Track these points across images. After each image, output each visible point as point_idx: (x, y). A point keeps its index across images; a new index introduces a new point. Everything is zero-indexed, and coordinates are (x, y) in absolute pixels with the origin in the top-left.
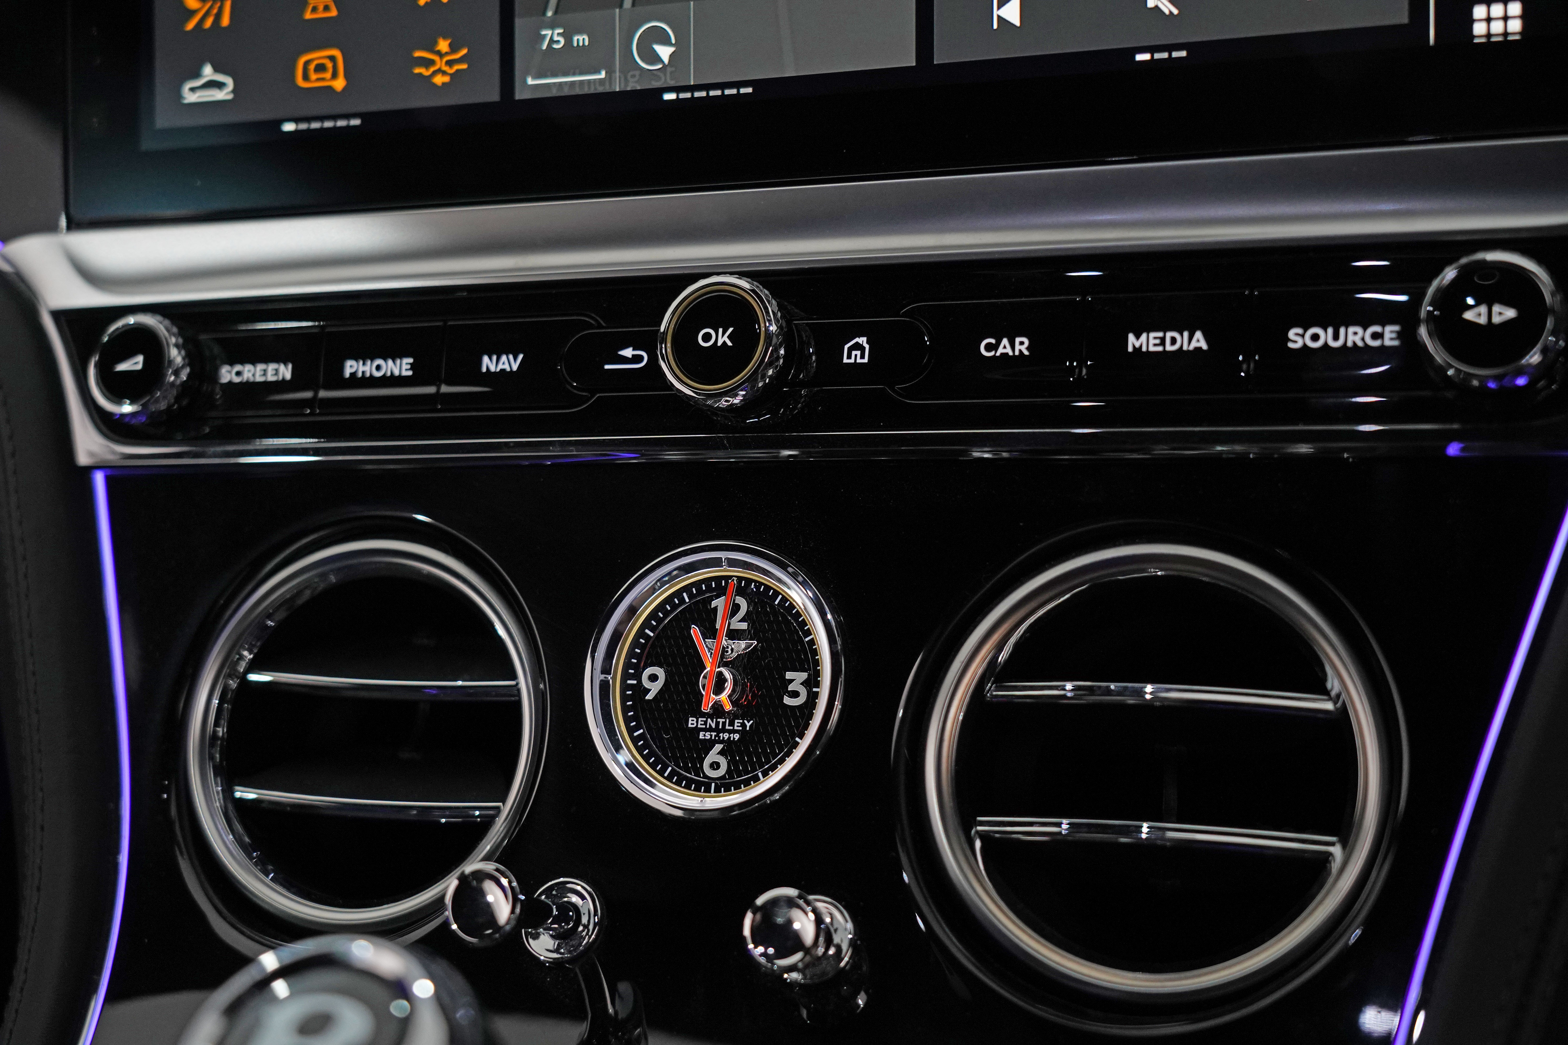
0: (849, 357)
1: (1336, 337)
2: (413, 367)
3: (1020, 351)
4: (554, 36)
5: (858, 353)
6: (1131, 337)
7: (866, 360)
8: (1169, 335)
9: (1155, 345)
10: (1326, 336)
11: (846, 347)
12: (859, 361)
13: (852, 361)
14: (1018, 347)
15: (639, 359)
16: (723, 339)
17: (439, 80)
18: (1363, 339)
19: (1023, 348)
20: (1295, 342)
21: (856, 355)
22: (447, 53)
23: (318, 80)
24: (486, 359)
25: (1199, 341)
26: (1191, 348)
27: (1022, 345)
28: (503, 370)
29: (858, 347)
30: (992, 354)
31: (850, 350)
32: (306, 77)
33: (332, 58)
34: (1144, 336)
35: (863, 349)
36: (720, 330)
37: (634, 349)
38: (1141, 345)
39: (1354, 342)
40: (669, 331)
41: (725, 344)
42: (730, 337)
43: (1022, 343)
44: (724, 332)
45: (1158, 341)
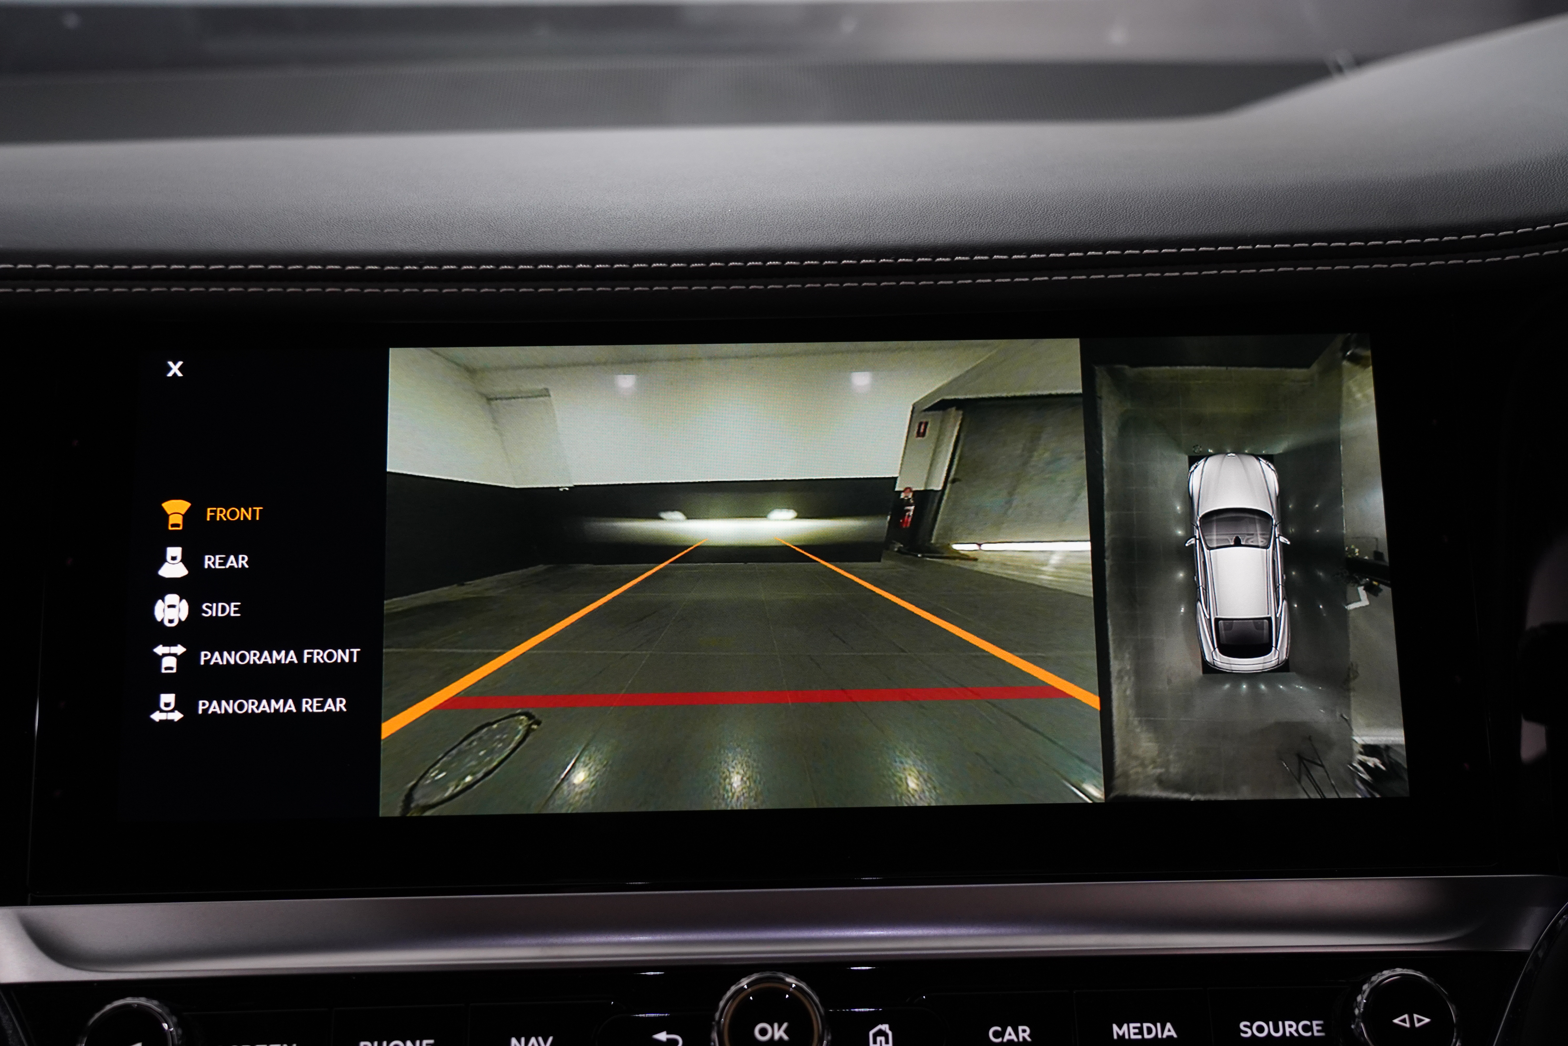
0: (875, 1042)
1: (1276, 1030)
3: (1024, 1038)
5: (883, 1039)
6: (1115, 1028)
8: (1145, 1025)
9: (1135, 1034)
10: (1268, 1028)
11: (871, 1033)
14: (1021, 1034)
15: (674, 1043)
16: (779, 1033)
18: (1297, 1031)
19: (1026, 1035)
20: (1246, 1032)
21: (881, 1042)
24: (514, 1041)
25: (1170, 1031)
26: (1164, 1036)
27: (1024, 1033)
29: (881, 1033)
30: (1000, 1040)
31: (875, 1035)
34: (1125, 1026)
35: (886, 1035)
36: (776, 1025)
37: (668, 1033)
38: (1124, 1034)
39: (1290, 1033)
40: (724, 1023)
41: (781, 1038)
42: (786, 1032)
43: (1024, 1031)
44: (779, 1028)
45: (1137, 1031)
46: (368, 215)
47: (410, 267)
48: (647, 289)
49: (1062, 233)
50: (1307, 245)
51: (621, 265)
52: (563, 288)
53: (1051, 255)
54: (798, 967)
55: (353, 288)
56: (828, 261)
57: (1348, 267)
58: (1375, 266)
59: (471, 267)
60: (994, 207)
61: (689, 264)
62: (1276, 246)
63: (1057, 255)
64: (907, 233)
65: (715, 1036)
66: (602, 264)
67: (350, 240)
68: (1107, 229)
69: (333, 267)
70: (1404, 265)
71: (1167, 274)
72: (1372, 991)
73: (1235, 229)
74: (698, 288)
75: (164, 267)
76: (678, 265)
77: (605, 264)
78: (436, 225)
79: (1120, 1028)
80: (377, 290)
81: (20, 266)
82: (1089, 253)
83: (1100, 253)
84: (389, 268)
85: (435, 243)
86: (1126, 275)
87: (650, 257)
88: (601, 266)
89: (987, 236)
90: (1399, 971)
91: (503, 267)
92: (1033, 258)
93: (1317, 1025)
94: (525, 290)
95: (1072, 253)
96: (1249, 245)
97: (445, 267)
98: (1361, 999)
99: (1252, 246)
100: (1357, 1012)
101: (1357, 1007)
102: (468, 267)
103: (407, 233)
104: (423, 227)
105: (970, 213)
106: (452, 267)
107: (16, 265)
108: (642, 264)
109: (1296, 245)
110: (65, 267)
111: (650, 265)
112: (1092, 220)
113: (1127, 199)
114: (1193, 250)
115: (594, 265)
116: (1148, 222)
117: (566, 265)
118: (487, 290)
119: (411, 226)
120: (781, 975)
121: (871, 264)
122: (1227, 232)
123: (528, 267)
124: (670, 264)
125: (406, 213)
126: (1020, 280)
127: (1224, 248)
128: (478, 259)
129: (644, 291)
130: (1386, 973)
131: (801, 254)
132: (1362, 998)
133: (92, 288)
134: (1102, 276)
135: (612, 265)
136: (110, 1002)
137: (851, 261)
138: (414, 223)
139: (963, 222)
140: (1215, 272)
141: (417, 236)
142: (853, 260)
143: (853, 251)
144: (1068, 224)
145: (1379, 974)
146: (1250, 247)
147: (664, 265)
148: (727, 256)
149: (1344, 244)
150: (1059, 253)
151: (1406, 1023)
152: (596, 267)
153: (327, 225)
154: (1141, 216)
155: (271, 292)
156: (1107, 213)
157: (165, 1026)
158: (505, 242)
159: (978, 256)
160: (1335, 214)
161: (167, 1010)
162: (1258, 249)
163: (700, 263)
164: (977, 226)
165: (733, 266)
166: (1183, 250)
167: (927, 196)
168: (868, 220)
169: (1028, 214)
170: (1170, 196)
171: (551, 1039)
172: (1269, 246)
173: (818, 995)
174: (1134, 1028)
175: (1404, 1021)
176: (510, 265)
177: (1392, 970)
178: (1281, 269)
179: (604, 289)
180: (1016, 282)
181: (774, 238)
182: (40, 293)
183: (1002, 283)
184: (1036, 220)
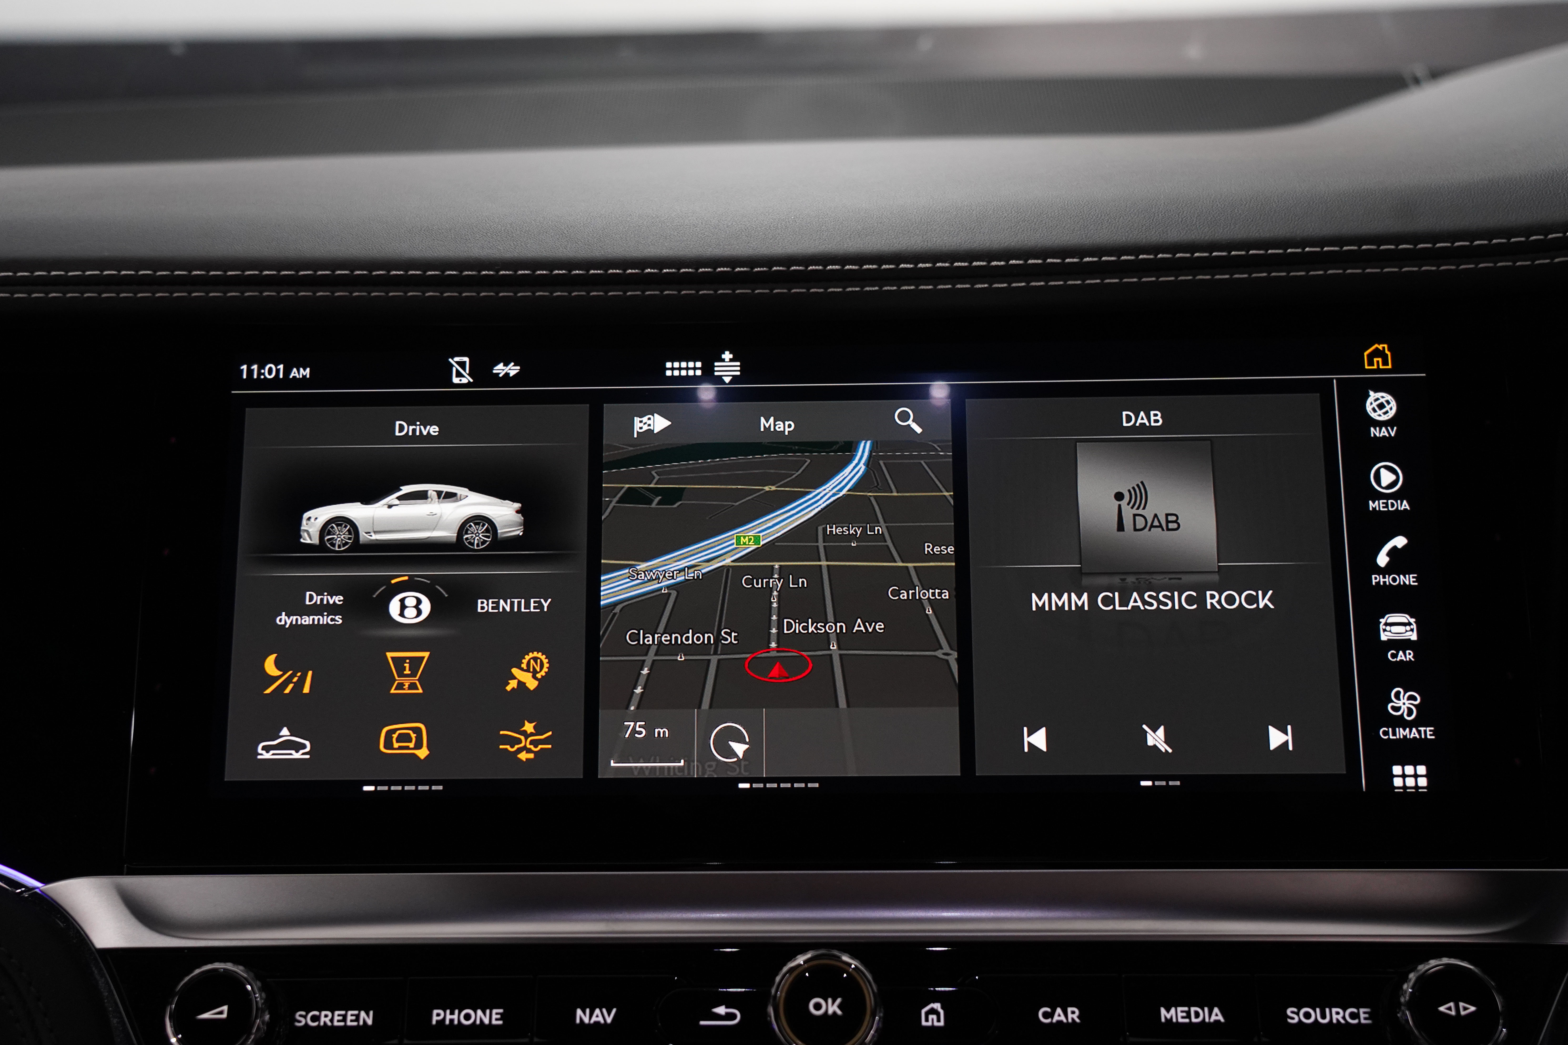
0: (927, 1020)
1: (1323, 1016)
2: (503, 1017)
3: (1073, 1019)
4: (635, 728)
5: (935, 1017)
6: (1163, 1011)
7: (942, 1024)
8: (1193, 1009)
9: (1183, 1017)
10: (1315, 1015)
11: (923, 1011)
12: (936, 1024)
13: (929, 1024)
14: (1070, 1016)
15: (731, 1017)
16: (833, 1007)
17: (523, 756)
18: (1344, 1018)
19: (1075, 1016)
20: (1293, 1018)
21: (933, 1020)
22: (532, 734)
23: (400, 748)
24: (579, 1012)
25: (1217, 1015)
26: (1212, 1020)
27: (1074, 1014)
28: (597, 1023)
29: (933, 1011)
30: (1049, 1021)
31: (927, 1014)
32: (388, 744)
33: (417, 731)
34: (1173, 1010)
35: (938, 1014)
36: (830, 1001)
37: (726, 1007)
38: (1172, 1017)
39: (1337, 1020)
40: (780, 997)
42: (839, 1007)
43: (1073, 1012)
44: (833, 1003)
45: (1184, 1014)
46: (448, 224)
47: (487, 272)
48: (711, 292)
49: (1114, 238)
50: (1356, 248)
51: (687, 270)
52: (631, 291)
53: (1104, 259)
54: (853, 946)
55: (433, 292)
56: (886, 265)
57: (1397, 270)
58: (1424, 268)
59: (545, 272)
60: (1049, 213)
61: (752, 268)
62: (1325, 249)
63: (1109, 258)
64: (963, 238)
65: (771, 1010)
66: (669, 269)
67: (431, 247)
68: (1159, 233)
69: (414, 272)
70: (1453, 267)
71: (1217, 277)
72: (1419, 979)
73: (1285, 233)
74: (761, 291)
75: (257, 272)
76: (742, 269)
77: (672, 269)
78: (512, 232)
79: (1168, 1011)
80: (456, 294)
81: (123, 273)
82: (1141, 257)
83: (1152, 257)
84: (467, 273)
85: (511, 250)
86: (1177, 278)
87: (715, 262)
88: (668, 270)
89: (1041, 240)
90: (1445, 960)
91: (575, 272)
92: (1085, 262)
93: (1365, 1013)
94: (595, 293)
95: (1124, 256)
96: (1298, 248)
97: (520, 272)
98: (1408, 988)
99: (1301, 249)
100: (1402, 1000)
101: (1403, 995)
102: (541, 272)
103: (485, 240)
104: (499, 234)
105: (1026, 219)
106: (526, 272)
107: (119, 271)
108: (707, 268)
109: (1345, 248)
110: (164, 273)
111: (715, 269)
112: (1145, 225)
113: (1180, 205)
114: (1243, 253)
116: (1199, 226)
117: (635, 269)
118: (559, 293)
119: (489, 234)
120: (836, 953)
121: (927, 267)
122: (1278, 235)
123: (599, 272)
124: (734, 268)
125: (484, 221)
126: (1073, 282)
127: (1273, 251)
128: (552, 264)
129: (709, 294)
130: (1433, 962)
131: (860, 259)
132: (1408, 986)
133: (190, 293)
134: (1154, 279)
135: (679, 269)
136: (199, 967)
137: (908, 265)
138: (491, 230)
139: (1018, 228)
140: (1265, 274)
141: (494, 243)
142: (910, 264)
143: (910, 256)
144: (1121, 229)
145: (1426, 963)
147: (729, 269)
148: (788, 260)
149: (1393, 247)
150: (1111, 256)
151: (1451, 1010)
152: (663, 272)
153: (410, 233)
154: (1193, 221)
155: (356, 296)
156: (1159, 218)
157: (249, 988)
158: (577, 248)
159: (1031, 260)
160: (1385, 218)
161: (252, 974)
162: (1308, 252)
163: (763, 268)
164: (1032, 231)
165: (794, 270)
166: (1233, 253)
167: (984, 203)
168: (926, 226)
169: (1082, 220)
170: (1223, 202)
171: (614, 1011)
172: (1318, 249)
173: (871, 972)
174: (1182, 1012)
176: (582, 271)
177: (1439, 959)
178: (1330, 272)
179: (671, 292)
180: (1069, 285)
181: (835, 243)
182: (141, 297)
183: (1055, 285)
184: (1089, 225)
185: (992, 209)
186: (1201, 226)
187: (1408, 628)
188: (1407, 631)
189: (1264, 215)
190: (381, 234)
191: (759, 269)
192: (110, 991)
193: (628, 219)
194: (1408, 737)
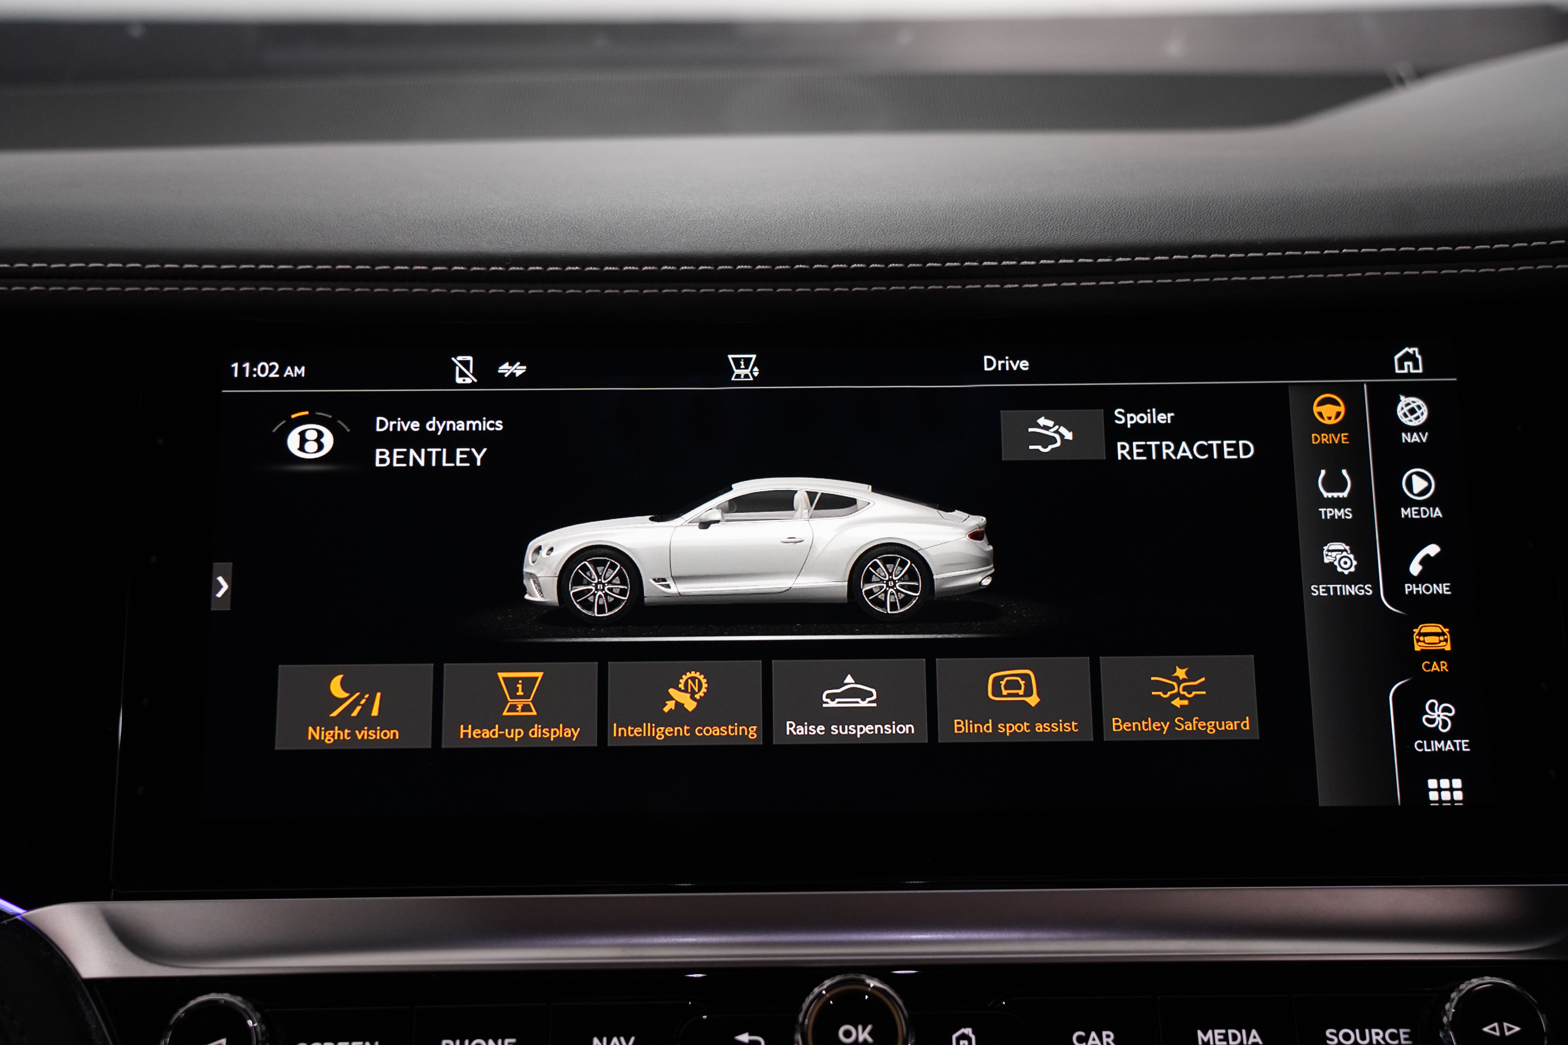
1: (1363, 1037)
3: (1107, 1043)
5: (966, 1042)
6: (1200, 1034)
8: (1230, 1032)
9: (1220, 1040)
10: (1355, 1036)
11: (954, 1037)
14: (1105, 1040)
16: (863, 1035)
18: (1384, 1039)
19: (1110, 1041)
20: (1332, 1040)
24: (596, 1041)
25: (1255, 1038)
26: (1250, 1042)
27: (1109, 1038)
29: (964, 1037)
31: (958, 1039)
34: (1210, 1033)
35: (969, 1040)
36: (860, 1028)
37: (750, 1035)
38: (1209, 1040)
39: (1377, 1041)
40: (808, 1025)
41: (865, 1041)
42: (870, 1034)
43: (1108, 1036)
44: (864, 1030)
45: (1222, 1037)
46: (452, 217)
47: (496, 268)
48: (731, 290)
49: (1147, 237)
50: (1394, 249)
51: (706, 267)
52: (648, 289)
53: (1137, 259)
54: (881, 970)
55: (440, 288)
56: (912, 264)
57: (1435, 272)
58: (1463, 271)
59: (557, 268)
60: (1077, 211)
61: (774, 266)
62: (1363, 250)
63: (1143, 259)
64: (991, 236)
65: (798, 1037)
66: (687, 266)
67: (436, 241)
68: (1192, 232)
69: (419, 267)
70: (1493, 270)
71: (1253, 278)
72: (1460, 999)
73: (1321, 233)
74: (783, 290)
75: (253, 266)
76: (763, 267)
77: (690, 266)
78: (521, 227)
79: (1205, 1034)
80: (463, 291)
81: (110, 265)
82: (1175, 257)
83: (1186, 257)
84: (475, 268)
85: (521, 245)
86: (1212, 279)
87: (734, 259)
88: (686, 267)
89: (1072, 239)
90: (1488, 979)
91: (588, 268)
92: (1118, 262)
93: (1404, 1033)
94: (610, 291)
95: (1158, 256)
96: (1335, 250)
97: (531, 268)
98: (1450, 1008)
99: (1338, 250)
100: (1445, 1020)
101: (1445, 1015)
102: (554, 268)
103: (493, 234)
104: (507, 228)
105: (1054, 217)
106: (538, 268)
107: (106, 264)
108: (727, 266)
109: (1383, 250)
110: (154, 266)
111: (735, 267)
112: (1177, 224)
113: (1211, 203)
114: (1280, 254)
115: (679, 267)
116: (1233, 226)
117: (651, 266)
118: (572, 291)
119: (496, 228)
120: (863, 977)
121: (955, 267)
122: (1314, 236)
123: (614, 268)
124: (755, 266)
125: (490, 214)
126: (1105, 283)
127: (1310, 252)
128: (564, 260)
129: (729, 293)
130: (1475, 981)
131: (885, 257)
132: (1451, 1006)
133: (181, 287)
134: (1188, 280)
135: (698, 267)
136: (194, 998)
137: (936, 264)
138: (498, 224)
139: (1047, 226)
140: (1302, 276)
141: (502, 237)
142: (938, 263)
143: (937, 254)
144: (1153, 228)
145: (1468, 982)
146: (1337, 252)
147: (749, 267)
148: (812, 258)
149: (1431, 249)
150: (1145, 256)
151: (1495, 1031)
152: (681, 269)
153: (413, 227)
154: (1226, 220)
155: (359, 292)
156: (1191, 217)
157: (250, 1022)
158: (590, 244)
159: (1063, 259)
160: (1422, 219)
161: (250, 1005)
162: (1345, 253)
163: (785, 265)
164: (1062, 230)
165: (818, 268)
166: (1269, 254)
167: (1009, 200)
168: (951, 224)
169: (1112, 219)
170: (1254, 201)
171: (632, 1039)
172: (1356, 251)
173: (901, 997)
174: (1219, 1034)
175: (1494, 1029)
176: (596, 267)
177: (1481, 978)
178: (1368, 274)
179: (689, 290)
180: (1102, 285)
181: (858, 242)
182: (130, 291)
183: (1087, 286)
184: (1120, 224)
185: (1018, 206)
186: (1234, 227)
187: (1442, 638)
188: (1440, 641)
189: (1298, 216)
190: (382, 227)
191: (781, 267)
192: (98, 1023)
193: (641, 214)
194: (1443, 750)
